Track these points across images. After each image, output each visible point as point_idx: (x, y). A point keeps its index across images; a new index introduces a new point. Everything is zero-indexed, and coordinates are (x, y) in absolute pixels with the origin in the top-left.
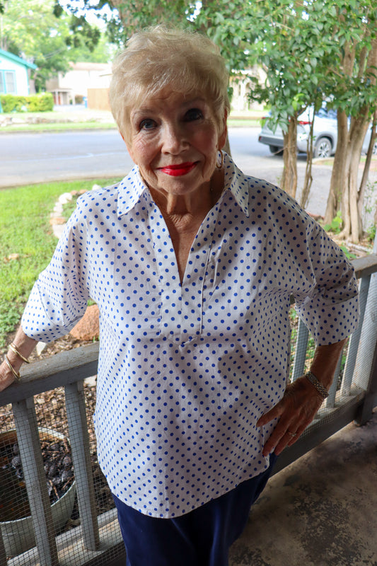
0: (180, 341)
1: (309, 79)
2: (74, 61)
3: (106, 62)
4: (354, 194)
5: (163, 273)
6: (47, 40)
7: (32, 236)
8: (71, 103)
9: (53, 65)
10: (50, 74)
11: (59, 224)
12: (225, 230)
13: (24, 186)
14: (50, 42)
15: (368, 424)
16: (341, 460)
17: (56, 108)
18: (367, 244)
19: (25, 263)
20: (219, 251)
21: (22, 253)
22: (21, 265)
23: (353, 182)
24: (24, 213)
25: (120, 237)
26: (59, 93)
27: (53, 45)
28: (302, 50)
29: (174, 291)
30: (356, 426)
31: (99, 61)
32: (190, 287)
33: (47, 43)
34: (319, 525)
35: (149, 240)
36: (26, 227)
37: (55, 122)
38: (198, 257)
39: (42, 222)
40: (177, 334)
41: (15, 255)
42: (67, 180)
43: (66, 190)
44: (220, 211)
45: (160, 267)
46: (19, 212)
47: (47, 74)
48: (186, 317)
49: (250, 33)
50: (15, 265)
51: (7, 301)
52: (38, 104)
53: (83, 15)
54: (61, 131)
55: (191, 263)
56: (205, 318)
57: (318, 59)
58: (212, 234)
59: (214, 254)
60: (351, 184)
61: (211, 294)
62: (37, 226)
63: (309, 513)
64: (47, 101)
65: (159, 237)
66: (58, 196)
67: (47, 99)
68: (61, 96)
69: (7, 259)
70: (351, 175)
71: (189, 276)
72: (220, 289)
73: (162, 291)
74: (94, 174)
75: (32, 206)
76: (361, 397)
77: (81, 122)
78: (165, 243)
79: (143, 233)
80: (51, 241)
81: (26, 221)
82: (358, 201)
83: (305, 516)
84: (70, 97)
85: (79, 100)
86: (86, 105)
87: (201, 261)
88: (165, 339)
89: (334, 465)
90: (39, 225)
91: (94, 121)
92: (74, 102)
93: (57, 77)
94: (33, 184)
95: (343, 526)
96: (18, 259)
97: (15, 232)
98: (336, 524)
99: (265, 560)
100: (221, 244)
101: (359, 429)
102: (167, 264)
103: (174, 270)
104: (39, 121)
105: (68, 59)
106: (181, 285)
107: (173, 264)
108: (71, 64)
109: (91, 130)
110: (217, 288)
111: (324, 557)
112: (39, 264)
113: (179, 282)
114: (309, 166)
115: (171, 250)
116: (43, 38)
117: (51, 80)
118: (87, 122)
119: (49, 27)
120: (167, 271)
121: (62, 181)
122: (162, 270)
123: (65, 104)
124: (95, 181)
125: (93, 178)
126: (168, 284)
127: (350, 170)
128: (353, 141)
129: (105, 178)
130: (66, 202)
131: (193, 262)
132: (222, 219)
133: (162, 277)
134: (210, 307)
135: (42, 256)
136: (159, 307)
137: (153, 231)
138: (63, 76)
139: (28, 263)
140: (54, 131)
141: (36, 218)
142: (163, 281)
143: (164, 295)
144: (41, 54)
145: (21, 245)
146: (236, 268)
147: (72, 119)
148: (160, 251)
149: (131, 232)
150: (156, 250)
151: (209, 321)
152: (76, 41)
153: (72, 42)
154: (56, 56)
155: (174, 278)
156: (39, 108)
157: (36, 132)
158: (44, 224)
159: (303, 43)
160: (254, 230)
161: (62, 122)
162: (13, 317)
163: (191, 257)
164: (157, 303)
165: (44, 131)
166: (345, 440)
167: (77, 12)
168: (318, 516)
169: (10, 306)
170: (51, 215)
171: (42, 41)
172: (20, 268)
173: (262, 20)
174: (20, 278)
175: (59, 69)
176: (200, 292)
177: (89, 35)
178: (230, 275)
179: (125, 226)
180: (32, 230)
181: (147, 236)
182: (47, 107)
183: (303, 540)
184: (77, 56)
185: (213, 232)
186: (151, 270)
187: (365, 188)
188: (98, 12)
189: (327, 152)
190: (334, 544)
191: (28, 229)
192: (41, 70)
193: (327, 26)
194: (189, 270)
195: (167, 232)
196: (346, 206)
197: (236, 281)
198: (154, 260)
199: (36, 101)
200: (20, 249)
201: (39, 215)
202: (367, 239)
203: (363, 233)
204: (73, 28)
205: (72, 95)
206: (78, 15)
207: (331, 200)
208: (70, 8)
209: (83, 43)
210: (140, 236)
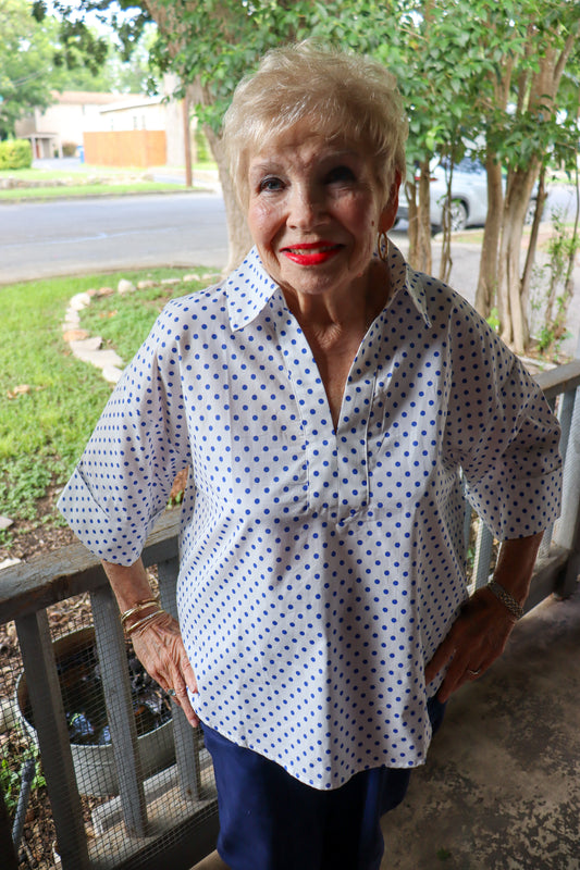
0: (338, 517)
1: (448, 110)
2: (60, 90)
3: (109, 91)
4: (515, 284)
5: (306, 416)
6: (15, 56)
7: (41, 358)
8: (56, 155)
9: (26, 96)
10: (22, 110)
11: (79, 340)
12: (395, 348)
13: (12, 284)
14: (20, 59)
15: (572, 596)
16: (542, 644)
17: (35, 164)
18: (537, 355)
19: (41, 397)
20: (389, 379)
21: (33, 383)
22: (35, 402)
23: (514, 266)
24: (22, 325)
25: (236, 365)
26: (37, 139)
27: (26, 63)
28: (438, 69)
29: (325, 443)
30: (557, 600)
31: (98, 90)
32: (348, 435)
33: (14, 62)
34: (527, 726)
35: (281, 368)
36: (29, 346)
37: (37, 185)
38: (358, 390)
39: (51, 338)
40: (333, 507)
41: (24, 388)
42: (75, 274)
43: (78, 290)
44: (386, 322)
45: (301, 408)
46: (14, 323)
47: (17, 111)
48: (345, 481)
49: (367, 39)
50: (26, 401)
51: (26, 453)
52: (7, 157)
53: (80, 19)
54: (49, 199)
55: (348, 398)
56: (374, 481)
57: (462, 80)
58: (376, 356)
59: (382, 384)
60: (511, 268)
61: (379, 444)
62: (45, 344)
63: (511, 713)
64: (22, 153)
65: (297, 362)
66: (69, 299)
67: (21, 149)
68: (40, 144)
69: (12, 393)
70: (511, 256)
71: (346, 419)
72: (391, 436)
73: (307, 443)
74: (114, 263)
75: (31, 315)
76: (565, 558)
77: (79, 185)
78: (307, 371)
79: (271, 358)
80: (72, 365)
81: (27, 337)
82: (521, 292)
83: (506, 717)
84: (54, 145)
85: (68, 151)
86: (82, 158)
87: (364, 395)
88: (315, 515)
89: (534, 652)
90: (49, 341)
91: (98, 183)
92: (61, 153)
93: (33, 114)
94: (26, 282)
95: (558, 725)
96: (29, 392)
97: (15, 354)
98: (548, 724)
99: (461, 773)
100: (391, 369)
101: (561, 603)
102: (312, 402)
103: (324, 411)
104: (12, 185)
105: (49, 86)
106: (335, 432)
107: (321, 401)
108: (55, 93)
109: (96, 196)
110: (387, 435)
111: (538, 764)
112: (62, 400)
113: (332, 428)
114: (446, 244)
115: (318, 381)
116: (9, 53)
117: (24, 120)
118: (88, 184)
119: (17, 36)
120: (313, 412)
121: (69, 275)
122: (305, 411)
123: (47, 157)
124: (119, 274)
125: (115, 271)
126: (315, 432)
127: (509, 248)
128: (512, 207)
129: (132, 269)
130: (81, 307)
131: (352, 397)
132: (389, 334)
133: (305, 423)
134: (379, 464)
135: (64, 386)
136: (304, 467)
137: (286, 353)
138: (43, 113)
139: (45, 398)
140: (38, 199)
141: (42, 332)
142: (308, 429)
143: (310, 450)
144: (7, 79)
145: (28, 372)
146: (413, 405)
147: (64, 180)
148: (299, 382)
149: (252, 357)
150: (293, 382)
151: (380, 485)
152: (71, 58)
153: (63, 60)
154: (31, 81)
155: (324, 422)
156: (9, 164)
157: (11, 202)
158: (56, 341)
159: (441, 59)
160: (437, 347)
161: (49, 185)
162: (41, 477)
163: (347, 389)
164: (300, 461)
165: (23, 201)
166: (545, 619)
167: (71, 15)
168: (523, 716)
169: (33, 461)
170: (64, 327)
171: (8, 58)
172: (35, 406)
173: (383, 22)
174: (38, 420)
175: (35, 102)
176: (363, 442)
177: (90, 50)
178: (404, 415)
179: (242, 348)
180: (40, 349)
181: (277, 362)
182: (21, 162)
183: (508, 747)
184: (64, 82)
185: (377, 352)
186: (288, 412)
187: (530, 274)
188: (102, 13)
189: (461, 222)
190: (549, 748)
191: (33, 348)
192: (7, 104)
193: (474, 36)
194: (346, 409)
195: (309, 354)
196: (505, 301)
197: (414, 424)
198: (292, 397)
199: (4, 154)
200: (28, 379)
201: (44, 328)
202: (536, 349)
203: (530, 340)
204: (64, 39)
205: (58, 142)
206: (72, 18)
207: (481, 292)
208: (59, 8)
209: (80, 61)
210: (266, 363)
